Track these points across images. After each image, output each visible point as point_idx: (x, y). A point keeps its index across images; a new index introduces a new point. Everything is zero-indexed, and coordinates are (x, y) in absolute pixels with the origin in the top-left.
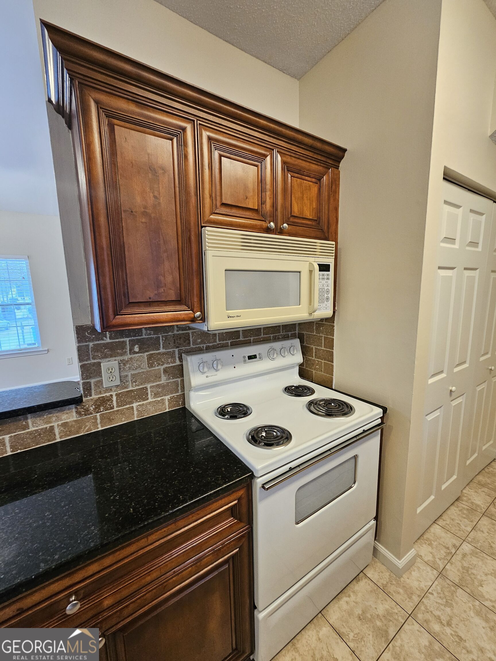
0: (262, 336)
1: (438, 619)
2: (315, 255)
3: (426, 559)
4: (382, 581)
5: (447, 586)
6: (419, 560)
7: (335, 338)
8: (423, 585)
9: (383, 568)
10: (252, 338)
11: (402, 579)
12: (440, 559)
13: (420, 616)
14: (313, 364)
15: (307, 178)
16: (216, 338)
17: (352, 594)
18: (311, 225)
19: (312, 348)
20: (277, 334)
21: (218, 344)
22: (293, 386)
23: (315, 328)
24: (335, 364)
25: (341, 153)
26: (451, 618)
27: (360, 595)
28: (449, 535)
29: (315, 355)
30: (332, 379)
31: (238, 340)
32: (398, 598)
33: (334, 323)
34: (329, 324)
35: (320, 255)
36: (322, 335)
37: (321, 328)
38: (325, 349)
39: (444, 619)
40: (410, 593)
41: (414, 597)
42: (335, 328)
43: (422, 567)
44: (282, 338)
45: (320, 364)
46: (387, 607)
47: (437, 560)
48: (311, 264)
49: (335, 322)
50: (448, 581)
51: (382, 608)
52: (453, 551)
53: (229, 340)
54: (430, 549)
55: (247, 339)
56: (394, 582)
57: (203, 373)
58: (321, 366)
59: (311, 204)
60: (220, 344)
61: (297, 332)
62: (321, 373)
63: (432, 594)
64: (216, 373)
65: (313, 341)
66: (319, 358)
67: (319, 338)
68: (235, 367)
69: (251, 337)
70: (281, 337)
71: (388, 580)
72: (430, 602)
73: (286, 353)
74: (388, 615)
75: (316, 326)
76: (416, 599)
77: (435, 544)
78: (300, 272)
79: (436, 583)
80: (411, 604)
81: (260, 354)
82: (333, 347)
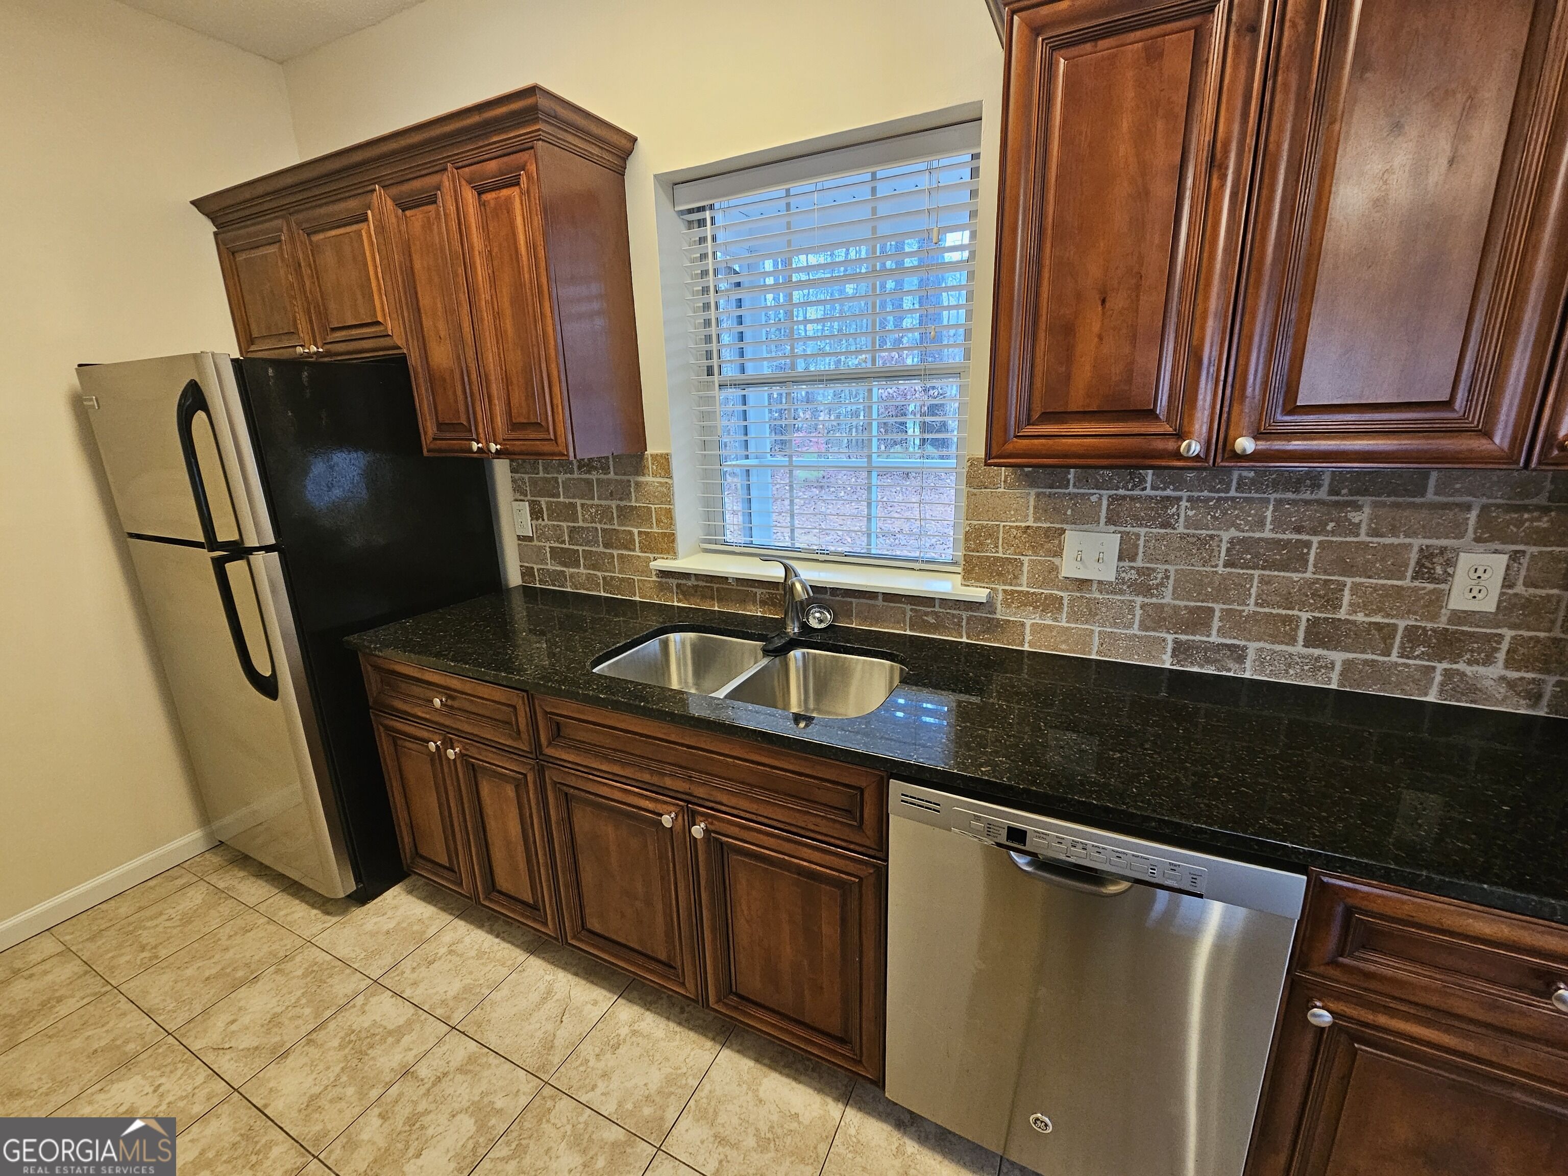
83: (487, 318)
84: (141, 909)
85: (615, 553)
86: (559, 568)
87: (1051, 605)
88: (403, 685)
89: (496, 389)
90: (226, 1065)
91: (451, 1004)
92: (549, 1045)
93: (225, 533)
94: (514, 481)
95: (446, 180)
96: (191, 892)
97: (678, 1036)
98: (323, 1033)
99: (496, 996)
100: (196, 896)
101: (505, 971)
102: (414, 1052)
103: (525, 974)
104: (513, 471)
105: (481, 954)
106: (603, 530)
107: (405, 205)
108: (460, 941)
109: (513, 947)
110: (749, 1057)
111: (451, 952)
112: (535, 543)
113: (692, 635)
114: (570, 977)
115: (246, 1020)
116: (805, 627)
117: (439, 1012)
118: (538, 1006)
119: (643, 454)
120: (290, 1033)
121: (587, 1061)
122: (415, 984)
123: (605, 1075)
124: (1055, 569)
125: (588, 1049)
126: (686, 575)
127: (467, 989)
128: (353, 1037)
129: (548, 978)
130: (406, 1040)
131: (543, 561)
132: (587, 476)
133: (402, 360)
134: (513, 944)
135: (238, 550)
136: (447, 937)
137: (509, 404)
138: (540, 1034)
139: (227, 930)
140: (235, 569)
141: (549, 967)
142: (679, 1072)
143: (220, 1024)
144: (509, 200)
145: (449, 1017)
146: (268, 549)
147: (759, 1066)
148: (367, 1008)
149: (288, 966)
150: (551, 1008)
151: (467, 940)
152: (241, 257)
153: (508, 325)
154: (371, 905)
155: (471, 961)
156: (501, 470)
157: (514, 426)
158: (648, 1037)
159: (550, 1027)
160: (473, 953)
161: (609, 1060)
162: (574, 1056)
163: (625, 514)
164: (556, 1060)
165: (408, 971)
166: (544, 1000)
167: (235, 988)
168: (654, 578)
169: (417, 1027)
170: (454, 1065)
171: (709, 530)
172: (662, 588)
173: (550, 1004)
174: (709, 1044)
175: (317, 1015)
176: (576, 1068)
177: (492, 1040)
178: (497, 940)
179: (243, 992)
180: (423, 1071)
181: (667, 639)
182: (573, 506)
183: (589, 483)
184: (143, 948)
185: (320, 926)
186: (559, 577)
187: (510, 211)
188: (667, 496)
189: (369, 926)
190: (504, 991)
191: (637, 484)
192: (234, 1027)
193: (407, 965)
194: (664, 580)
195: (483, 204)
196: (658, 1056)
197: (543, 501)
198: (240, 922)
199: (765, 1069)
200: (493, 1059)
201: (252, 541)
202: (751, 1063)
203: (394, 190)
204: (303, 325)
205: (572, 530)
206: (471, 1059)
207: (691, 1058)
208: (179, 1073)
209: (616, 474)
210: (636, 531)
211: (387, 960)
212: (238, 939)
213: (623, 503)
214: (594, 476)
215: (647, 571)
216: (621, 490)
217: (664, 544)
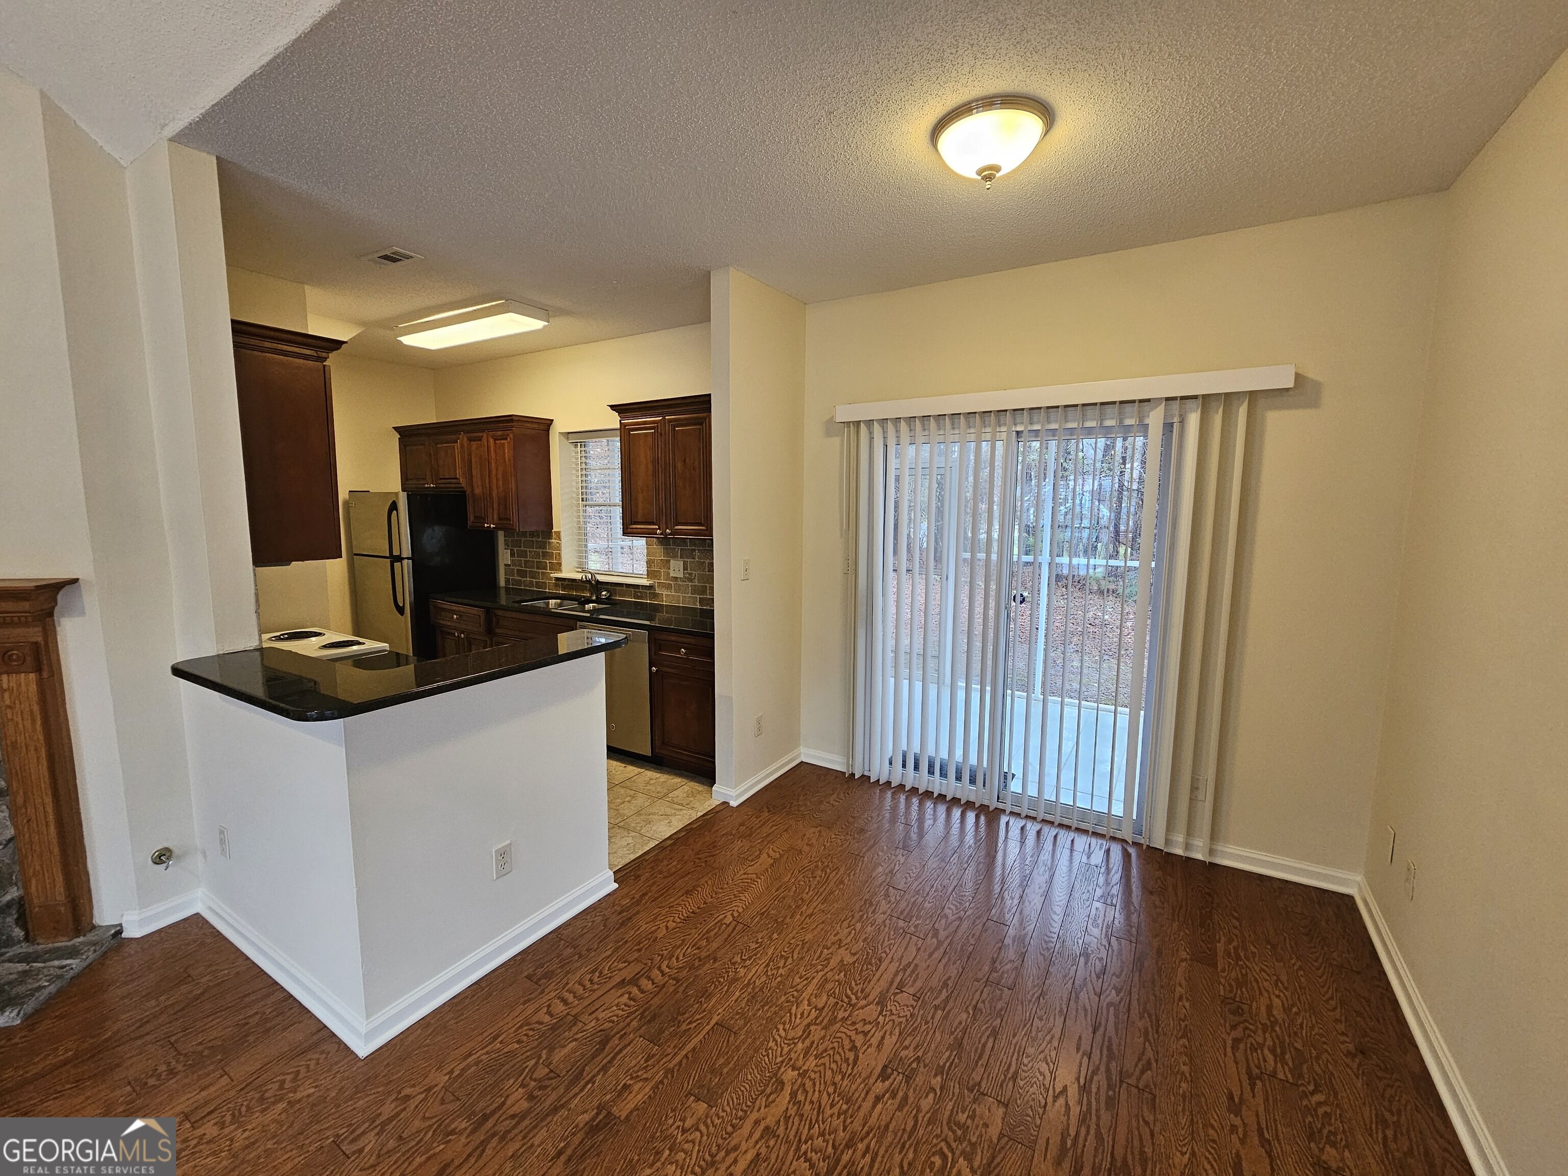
83: (495, 482)
85: (540, 571)
86: (519, 578)
87: (669, 587)
88: (443, 613)
89: (495, 506)
93: (396, 552)
94: (505, 540)
95: (485, 435)
104: (505, 536)
106: (536, 562)
107: (470, 440)
112: (511, 568)
113: (559, 601)
116: (599, 598)
119: (551, 532)
124: (669, 574)
126: (564, 579)
131: (513, 575)
132: (530, 539)
133: (465, 492)
135: (399, 559)
137: (499, 511)
140: (397, 565)
144: (503, 444)
146: (408, 558)
152: (408, 448)
153: (501, 483)
156: (501, 535)
157: (500, 519)
163: (545, 555)
168: (554, 581)
171: (580, 563)
172: (556, 585)
181: (549, 602)
182: (526, 551)
183: (533, 541)
186: (519, 582)
187: (504, 448)
188: (559, 548)
191: (549, 543)
194: (558, 582)
195: (495, 443)
197: (515, 549)
201: (404, 555)
203: (468, 435)
204: (428, 477)
205: (526, 561)
209: (542, 538)
210: (548, 562)
213: (544, 551)
214: (534, 539)
215: (551, 579)
216: (543, 545)
217: (558, 567)
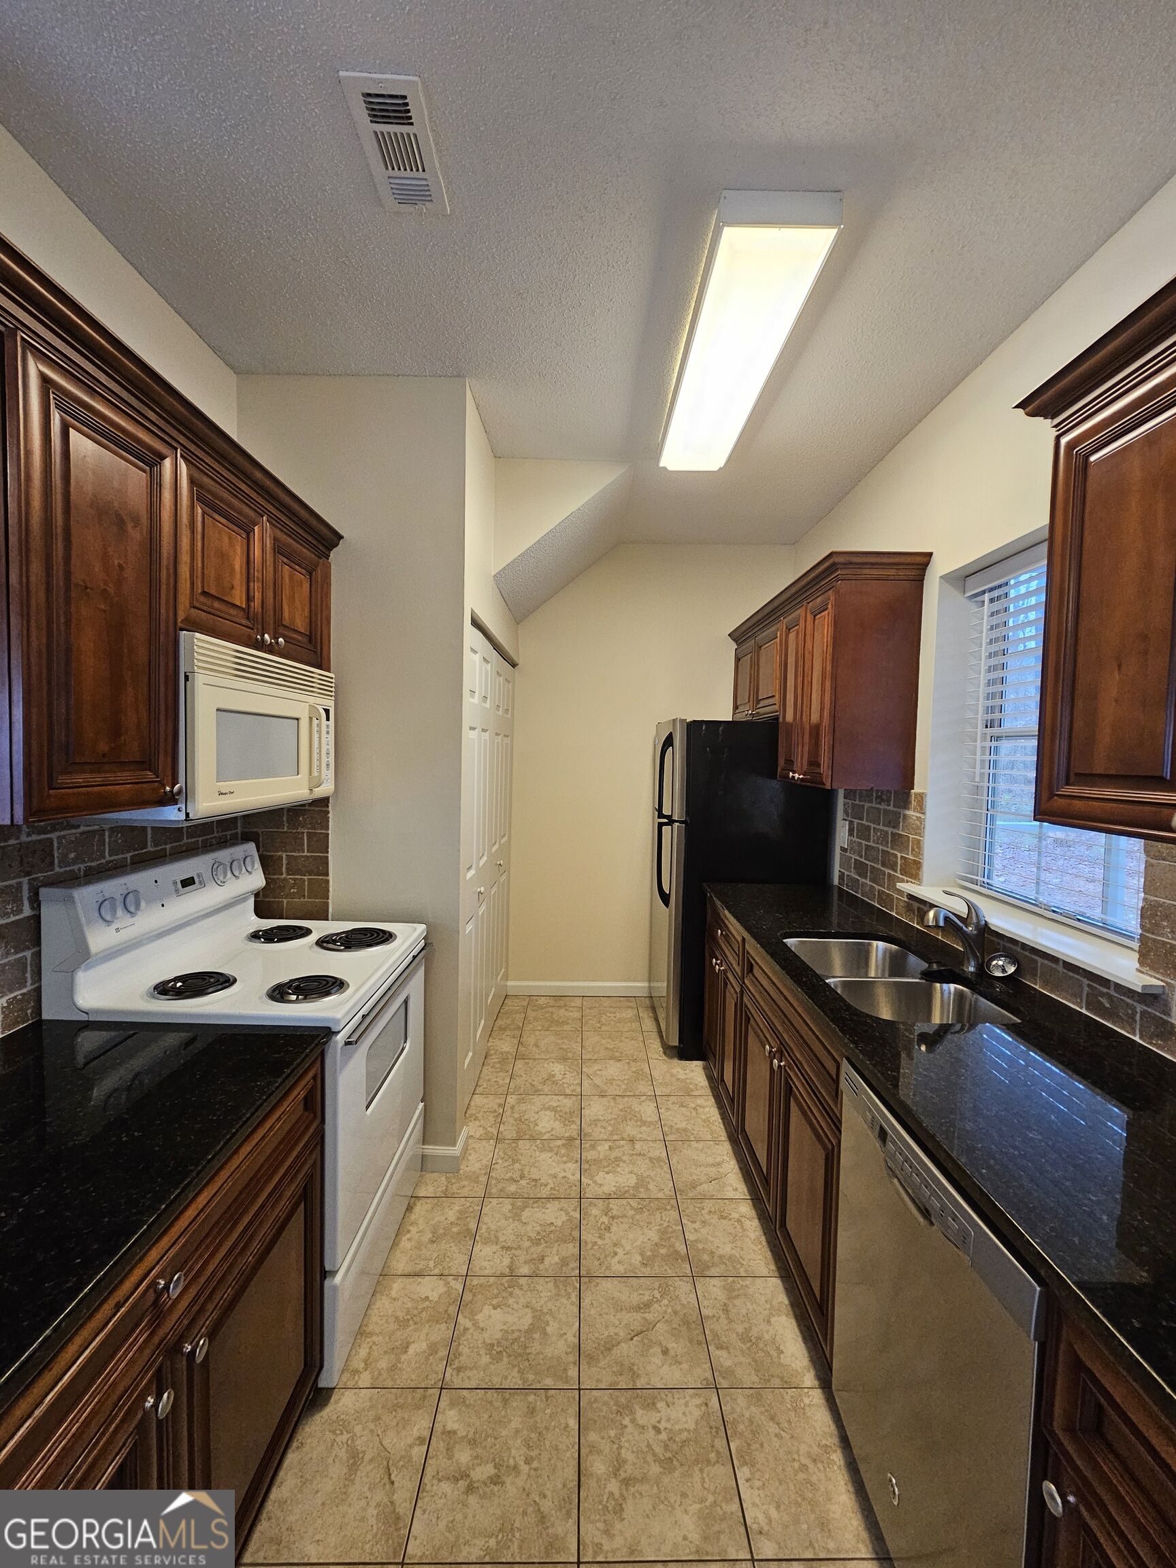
0: (185, 840)
1: (512, 1180)
2: (312, 692)
3: (478, 1135)
4: (440, 1189)
5: (507, 1146)
6: (470, 1141)
7: (330, 832)
8: (484, 1162)
9: (435, 1175)
10: (168, 847)
11: (461, 1172)
12: (491, 1127)
13: (494, 1191)
14: (282, 888)
15: (297, 567)
16: (105, 848)
17: (410, 1228)
18: (299, 641)
19: (281, 858)
20: (208, 837)
21: (108, 862)
22: (260, 931)
23: (285, 819)
24: (331, 878)
25: (336, 540)
26: (522, 1170)
27: (421, 1221)
28: (491, 1097)
29: (287, 869)
30: (327, 905)
31: (143, 851)
32: (465, 1192)
33: (328, 807)
34: (316, 809)
35: (319, 693)
36: (303, 830)
37: (301, 819)
38: (309, 854)
39: (516, 1176)
40: (474, 1178)
41: (481, 1179)
42: (330, 815)
43: (477, 1146)
44: (218, 843)
45: (299, 885)
46: (457, 1208)
47: (489, 1129)
48: (312, 708)
49: (330, 805)
50: (507, 1141)
51: (452, 1215)
52: (501, 1111)
53: (128, 852)
54: (477, 1123)
55: (161, 847)
56: (453, 1181)
57: (108, 923)
58: (301, 889)
59: (303, 610)
60: (112, 861)
61: (239, 830)
62: (302, 900)
63: (497, 1163)
64: (132, 920)
65: (282, 842)
66: (299, 872)
67: (298, 838)
68: (163, 905)
69: (166, 844)
70: (215, 843)
71: (446, 1184)
72: (498, 1172)
73: (241, 870)
74: (462, 1215)
75: (288, 814)
76: (484, 1179)
77: (479, 1115)
78: (298, 719)
79: (497, 1150)
80: (482, 1187)
81: (199, 875)
82: (328, 848)
83: (808, 693)
84: (611, 1007)
85: (887, 871)
86: (857, 877)
89: (806, 740)
90: (586, 1083)
91: (673, 1130)
92: (694, 1186)
93: (666, 811)
94: (845, 806)
95: (803, 611)
96: (630, 1011)
97: (760, 1246)
98: (621, 1099)
99: (694, 1144)
100: (630, 1013)
101: (709, 1137)
102: (641, 1136)
103: (717, 1147)
104: (845, 797)
105: (706, 1121)
106: (883, 851)
107: (789, 626)
108: (703, 1107)
109: (724, 1130)
110: (789, 1297)
111: (695, 1109)
112: (848, 854)
114: (737, 1167)
115: (604, 1073)
116: (983, 969)
117: (666, 1129)
118: (708, 1165)
119: (909, 794)
120: (612, 1090)
121: (703, 1209)
122: (668, 1109)
123: (704, 1223)
125: (708, 1205)
126: (923, 901)
127: (685, 1130)
128: (628, 1110)
129: (725, 1157)
130: (644, 1128)
131: (850, 870)
132: (878, 806)
133: (778, 717)
134: (726, 1129)
135: (671, 821)
136: (700, 1101)
137: (809, 748)
138: (695, 1177)
139: (627, 1035)
141: (731, 1153)
142: (741, 1260)
143: (596, 1068)
144: (823, 619)
145: (667, 1135)
146: (679, 821)
147: (789, 1308)
148: (643, 1104)
149: (633, 1064)
150: (713, 1172)
151: (707, 1109)
152: (740, 662)
153: (815, 696)
154: (684, 1063)
155: (700, 1120)
156: (841, 794)
157: (809, 764)
158: (744, 1230)
159: (703, 1178)
160: (704, 1117)
161: (714, 1219)
162: (699, 1201)
163: (895, 840)
164: (691, 1195)
165: (670, 1102)
166: (713, 1165)
167: (611, 1058)
168: (905, 899)
169: (652, 1127)
170: (650, 1155)
171: (969, 868)
172: (909, 908)
173: (714, 1169)
174: (773, 1267)
175: (626, 1090)
176: (695, 1207)
177: (674, 1161)
178: (720, 1121)
179: (611, 1062)
180: (638, 1146)
182: (869, 828)
183: (879, 811)
184: (599, 1022)
185: (658, 1057)
186: (856, 884)
187: (823, 626)
188: (919, 830)
189: (674, 1071)
190: (700, 1145)
191: (905, 816)
192: (598, 1072)
193: (673, 1099)
194: (911, 902)
195: (814, 622)
196: (739, 1243)
197: (856, 821)
198: (634, 1034)
199: (791, 1312)
200: (666, 1168)
201: (675, 818)
202: (786, 1301)
203: (788, 619)
204: (751, 699)
205: (867, 848)
206: (659, 1159)
207: (755, 1262)
208: (573, 1075)
209: (894, 806)
210: (899, 855)
211: (667, 1091)
212: (627, 1040)
213: (895, 831)
214: (883, 806)
215: (900, 892)
216: (894, 820)
217: (913, 870)
